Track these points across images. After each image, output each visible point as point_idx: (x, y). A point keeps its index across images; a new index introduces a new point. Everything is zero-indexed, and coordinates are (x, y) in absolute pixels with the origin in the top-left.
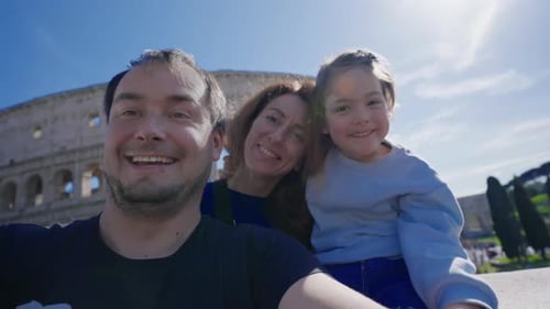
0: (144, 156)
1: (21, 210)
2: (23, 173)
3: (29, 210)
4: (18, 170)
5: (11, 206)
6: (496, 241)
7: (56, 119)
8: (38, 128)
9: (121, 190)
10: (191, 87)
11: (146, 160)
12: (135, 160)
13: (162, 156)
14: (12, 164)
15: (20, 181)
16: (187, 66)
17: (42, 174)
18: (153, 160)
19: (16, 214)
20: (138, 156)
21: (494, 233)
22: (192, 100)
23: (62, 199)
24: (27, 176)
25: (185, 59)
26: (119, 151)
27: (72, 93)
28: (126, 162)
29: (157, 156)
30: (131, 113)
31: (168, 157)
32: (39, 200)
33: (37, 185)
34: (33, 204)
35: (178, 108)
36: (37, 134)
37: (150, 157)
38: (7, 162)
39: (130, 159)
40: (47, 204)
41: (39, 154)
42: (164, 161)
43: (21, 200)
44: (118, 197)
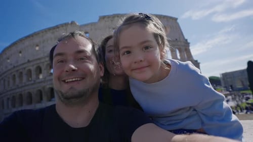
0: (69, 79)
1: (34, 81)
2: (33, 66)
3: (38, 81)
4: (32, 63)
5: (30, 79)
6: (250, 92)
7: (44, 41)
8: (37, 46)
9: (63, 95)
10: (85, 46)
11: (71, 80)
12: (66, 81)
13: (78, 78)
14: (29, 61)
15: (33, 69)
16: (82, 37)
17: (41, 65)
18: (74, 80)
19: (32, 82)
20: (67, 79)
21: (249, 88)
22: (86, 51)
23: (50, 76)
24: (35, 67)
25: (80, 35)
26: (59, 79)
27: (50, 29)
28: (63, 83)
29: (75, 78)
30: (62, 61)
31: (80, 78)
32: (41, 77)
33: (39, 70)
34: (39, 78)
35: (81, 55)
36: (37, 48)
37: (72, 79)
38: (26, 61)
39: (64, 81)
40: (45, 78)
41: (39, 57)
42: (79, 79)
43: (34, 76)
44: (62, 99)
